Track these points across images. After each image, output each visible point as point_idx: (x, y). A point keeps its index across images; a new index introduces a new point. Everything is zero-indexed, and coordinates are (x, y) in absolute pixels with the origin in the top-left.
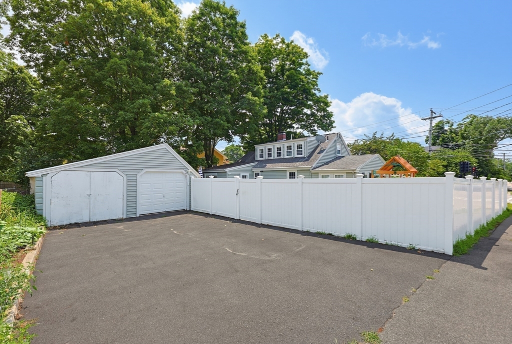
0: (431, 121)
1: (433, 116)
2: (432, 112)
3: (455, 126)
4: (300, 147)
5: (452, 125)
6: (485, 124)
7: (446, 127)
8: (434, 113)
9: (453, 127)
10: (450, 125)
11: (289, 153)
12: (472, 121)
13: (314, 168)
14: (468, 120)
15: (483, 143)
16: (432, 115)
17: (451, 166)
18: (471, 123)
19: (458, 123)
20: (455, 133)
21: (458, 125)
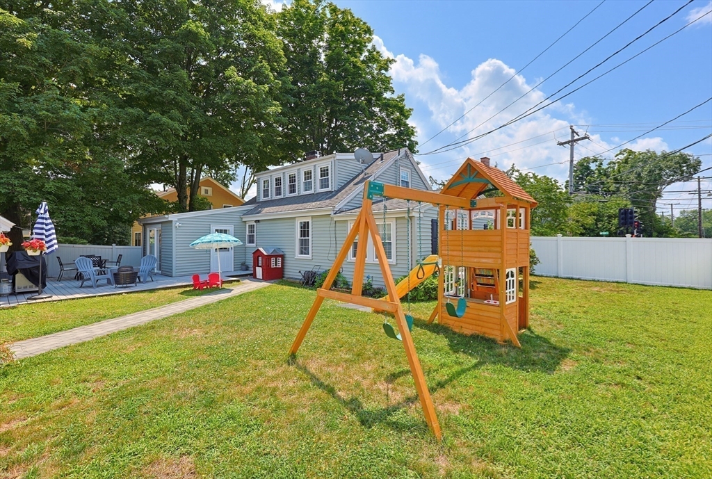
0: (572, 146)
1: (575, 138)
2: (573, 132)
3: (605, 166)
4: (324, 172)
5: (601, 164)
6: (645, 161)
7: (593, 166)
8: (577, 134)
9: (603, 167)
10: (597, 164)
11: (308, 186)
12: (628, 158)
13: (340, 211)
14: (621, 157)
15: (644, 188)
16: (573, 136)
17: (602, 221)
18: (626, 161)
19: (609, 161)
20: (605, 175)
21: (609, 164)
